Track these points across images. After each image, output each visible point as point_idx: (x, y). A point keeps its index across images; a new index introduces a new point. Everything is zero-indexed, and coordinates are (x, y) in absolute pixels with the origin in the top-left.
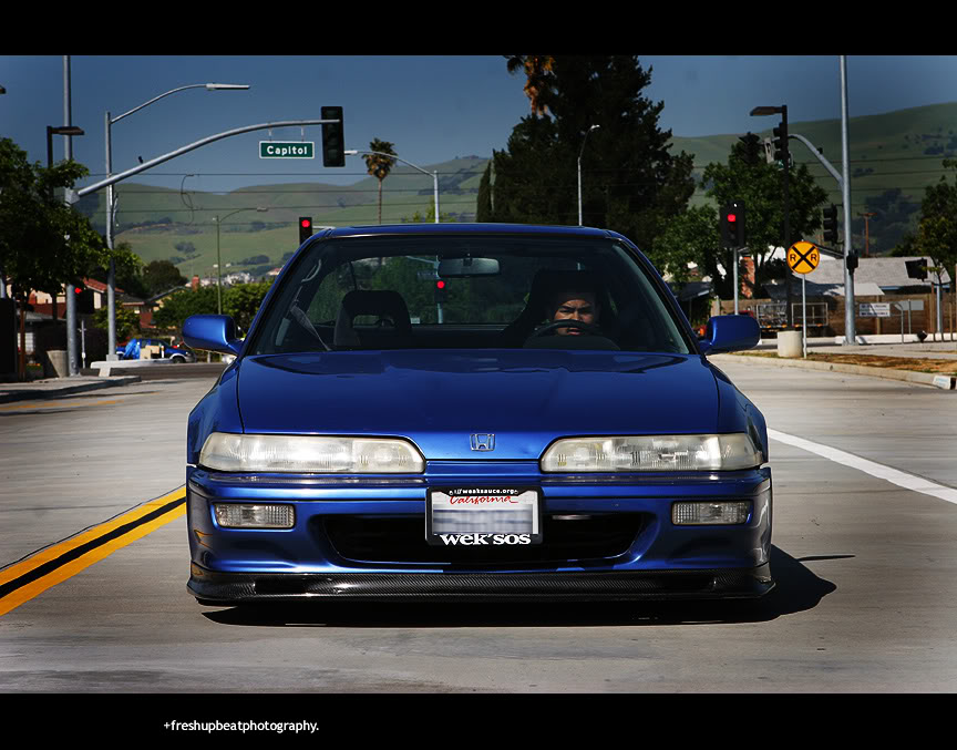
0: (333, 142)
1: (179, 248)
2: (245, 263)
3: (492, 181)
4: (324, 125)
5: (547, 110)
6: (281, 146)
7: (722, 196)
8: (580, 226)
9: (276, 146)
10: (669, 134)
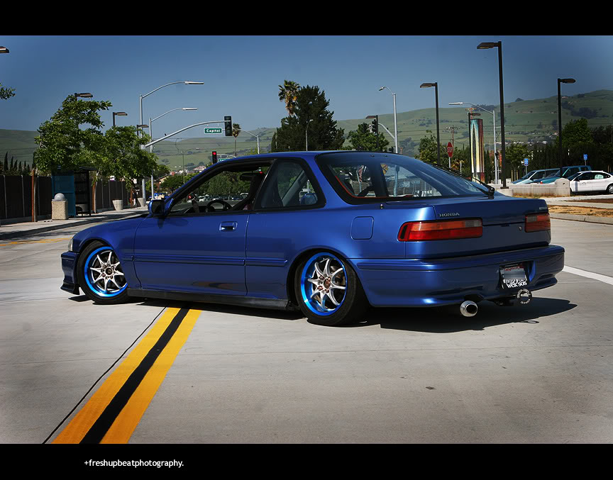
0: (228, 128)
1: (163, 161)
2: (186, 166)
3: (276, 137)
4: (226, 123)
5: (294, 114)
6: (211, 129)
7: (354, 142)
8: (307, 151)
9: (210, 129)
10: (336, 122)
